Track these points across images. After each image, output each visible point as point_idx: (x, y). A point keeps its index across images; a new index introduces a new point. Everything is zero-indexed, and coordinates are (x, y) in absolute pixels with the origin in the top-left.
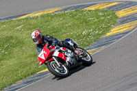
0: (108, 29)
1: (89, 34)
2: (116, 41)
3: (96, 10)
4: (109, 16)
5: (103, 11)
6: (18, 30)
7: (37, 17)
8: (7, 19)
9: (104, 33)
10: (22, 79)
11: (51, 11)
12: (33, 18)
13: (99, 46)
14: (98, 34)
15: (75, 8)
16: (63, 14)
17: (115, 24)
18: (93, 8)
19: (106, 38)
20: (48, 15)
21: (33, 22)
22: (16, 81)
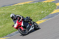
0: (52, 11)
1: (44, 13)
2: (56, 16)
4: (53, 5)
5: (50, 3)
7: (22, 5)
8: (9, 5)
10: (15, 31)
11: (28, 2)
12: (20, 5)
13: (48, 18)
14: (48, 13)
15: (38, 1)
16: (33, 4)
17: (56, 9)
19: (52, 14)
20: (26, 4)
21: (20, 7)
22: (12, 32)
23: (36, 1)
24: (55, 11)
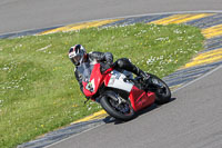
0: (189, 56)
1: (157, 64)
2: (201, 77)
3: (170, 26)
4: (190, 35)
5: (181, 27)
6: (42, 53)
7: (74, 33)
8: (25, 34)
9: (182, 63)
11: (97, 24)
12: (67, 34)
14: (172, 64)
15: (137, 20)
16: (116, 30)
17: (200, 49)
18: (164, 22)
19: (185, 71)
20: (92, 30)
21: (67, 40)
23: (126, 20)
24: (199, 60)
